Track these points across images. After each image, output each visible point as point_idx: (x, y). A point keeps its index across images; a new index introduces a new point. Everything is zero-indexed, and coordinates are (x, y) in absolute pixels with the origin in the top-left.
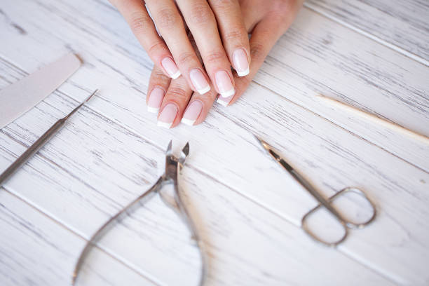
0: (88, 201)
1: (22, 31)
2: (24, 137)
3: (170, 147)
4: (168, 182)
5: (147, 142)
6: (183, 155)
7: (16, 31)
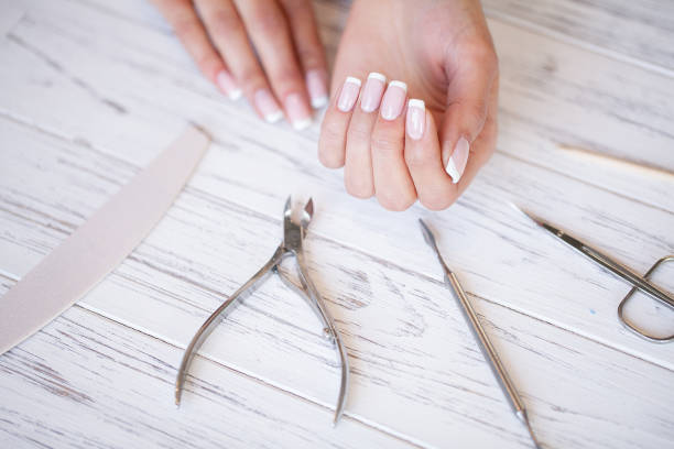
0: (286, 342)
1: (120, 109)
2: (170, 264)
3: (288, 205)
4: (288, 253)
5: (344, 247)
6: (306, 215)
7: (111, 111)
